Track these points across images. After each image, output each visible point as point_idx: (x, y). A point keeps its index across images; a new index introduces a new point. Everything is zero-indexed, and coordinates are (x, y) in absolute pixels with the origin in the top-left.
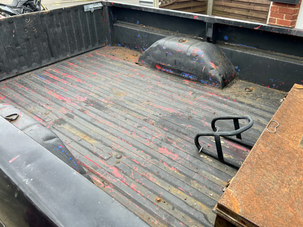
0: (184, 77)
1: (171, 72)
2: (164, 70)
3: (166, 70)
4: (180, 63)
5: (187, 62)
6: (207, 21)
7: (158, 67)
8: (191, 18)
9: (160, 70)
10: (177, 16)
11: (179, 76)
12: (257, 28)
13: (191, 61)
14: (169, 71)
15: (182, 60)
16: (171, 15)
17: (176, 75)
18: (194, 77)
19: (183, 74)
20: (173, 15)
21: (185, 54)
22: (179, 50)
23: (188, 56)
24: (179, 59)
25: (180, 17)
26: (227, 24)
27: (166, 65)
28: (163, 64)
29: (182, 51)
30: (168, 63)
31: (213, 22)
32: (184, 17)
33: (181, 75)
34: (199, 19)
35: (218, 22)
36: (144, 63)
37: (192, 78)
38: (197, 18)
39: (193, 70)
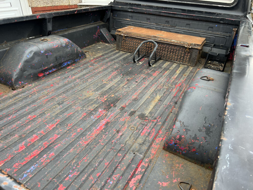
0: (65, 67)
1: (54, 70)
2: (48, 73)
3: (49, 72)
4: (60, 57)
5: (65, 52)
6: (48, 17)
7: (41, 76)
8: (34, 18)
9: (44, 76)
10: (21, 20)
11: (61, 68)
12: (76, 13)
13: (67, 50)
14: (52, 71)
15: (61, 53)
16: (13, 22)
17: (59, 70)
18: (71, 61)
19: (63, 65)
20: (16, 21)
21: (62, 46)
22: (56, 46)
23: (64, 47)
24: (58, 54)
25: (24, 21)
26: (61, 15)
27: (49, 67)
28: (46, 68)
29: (58, 45)
30: (50, 64)
31: (52, 17)
32: (28, 19)
33: (62, 66)
34: (42, 18)
35: (55, 16)
36: (23, 82)
37: (70, 63)
38: (40, 17)
39: (70, 56)
